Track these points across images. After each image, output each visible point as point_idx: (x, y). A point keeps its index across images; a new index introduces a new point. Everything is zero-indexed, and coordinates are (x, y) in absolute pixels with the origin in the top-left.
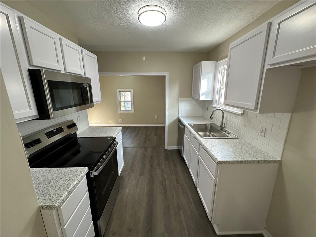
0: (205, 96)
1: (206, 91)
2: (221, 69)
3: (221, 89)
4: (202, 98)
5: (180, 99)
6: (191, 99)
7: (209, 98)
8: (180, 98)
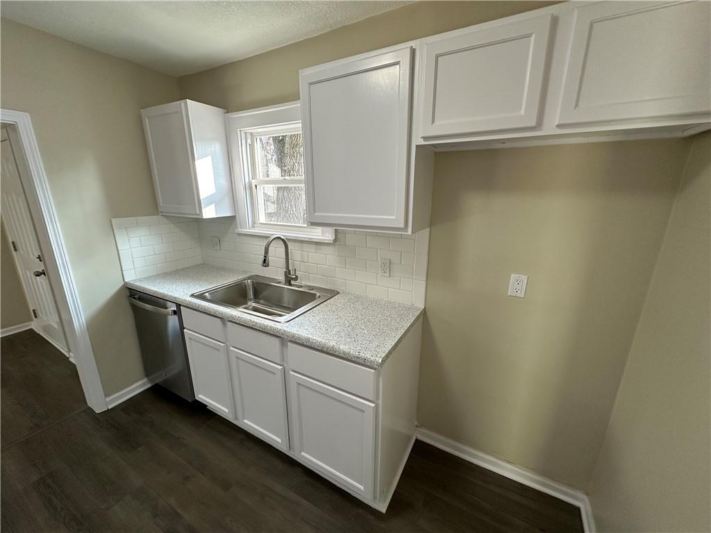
0: (213, 206)
1: (214, 191)
2: (243, 134)
3: (254, 187)
4: (209, 213)
5: (114, 220)
6: (156, 217)
7: (227, 213)
8: (115, 217)
